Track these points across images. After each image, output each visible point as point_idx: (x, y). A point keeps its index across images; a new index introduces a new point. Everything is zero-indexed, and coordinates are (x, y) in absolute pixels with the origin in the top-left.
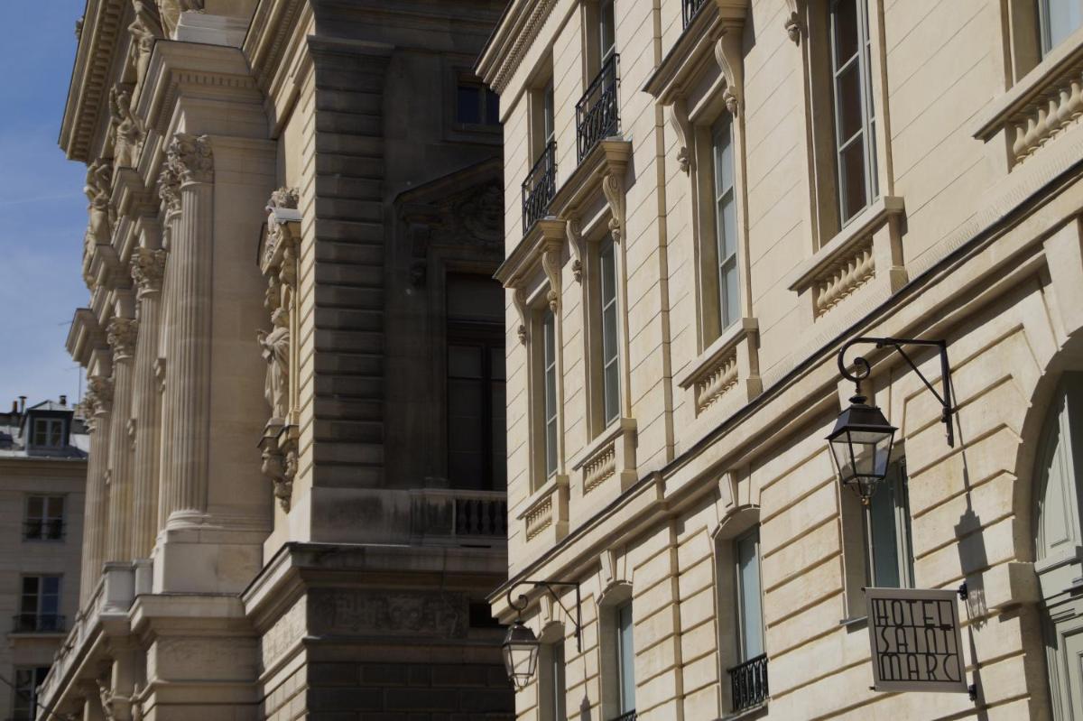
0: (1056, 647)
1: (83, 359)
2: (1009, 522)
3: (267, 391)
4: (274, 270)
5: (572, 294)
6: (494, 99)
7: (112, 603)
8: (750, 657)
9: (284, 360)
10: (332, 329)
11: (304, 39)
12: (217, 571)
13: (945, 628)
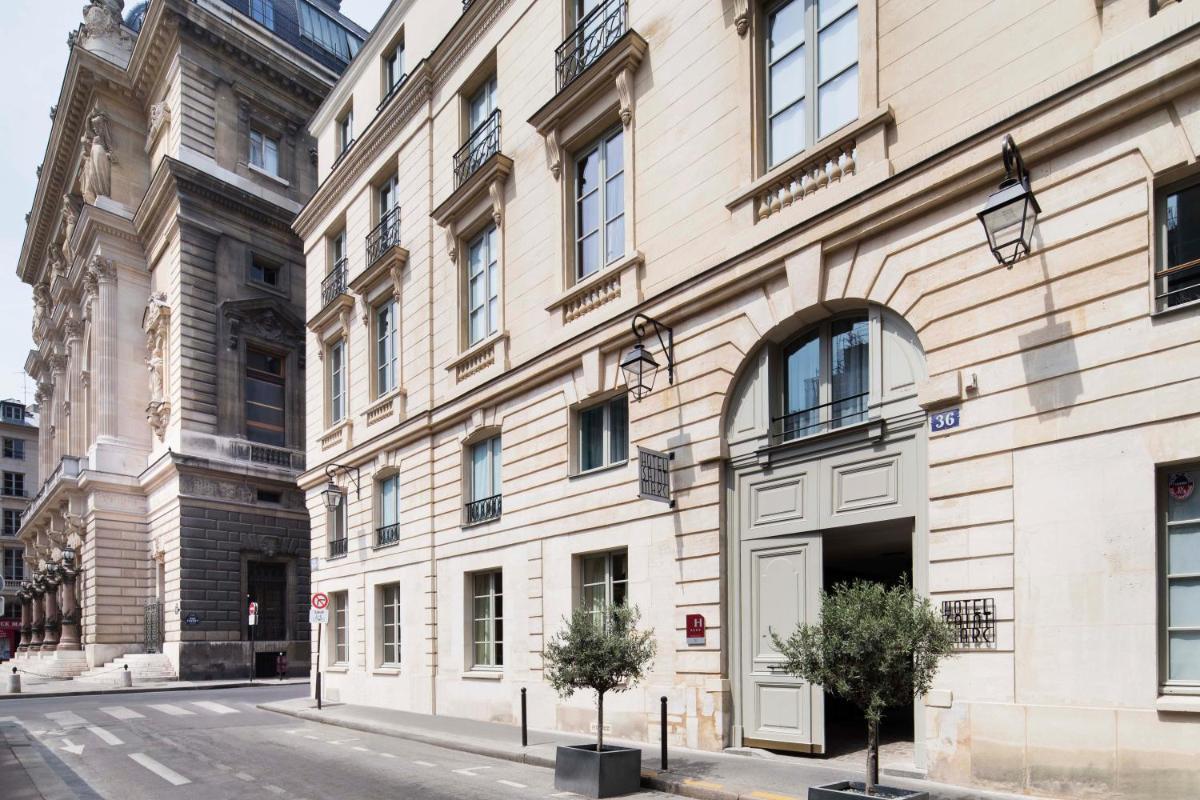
0: (733, 489)
1: (34, 375)
2: (718, 418)
3: (151, 386)
4: (153, 331)
5: (359, 334)
6: (302, 243)
7: (66, 473)
8: (477, 499)
9: (160, 372)
10: (190, 358)
11: (174, 214)
12: (124, 465)
13: (665, 472)
